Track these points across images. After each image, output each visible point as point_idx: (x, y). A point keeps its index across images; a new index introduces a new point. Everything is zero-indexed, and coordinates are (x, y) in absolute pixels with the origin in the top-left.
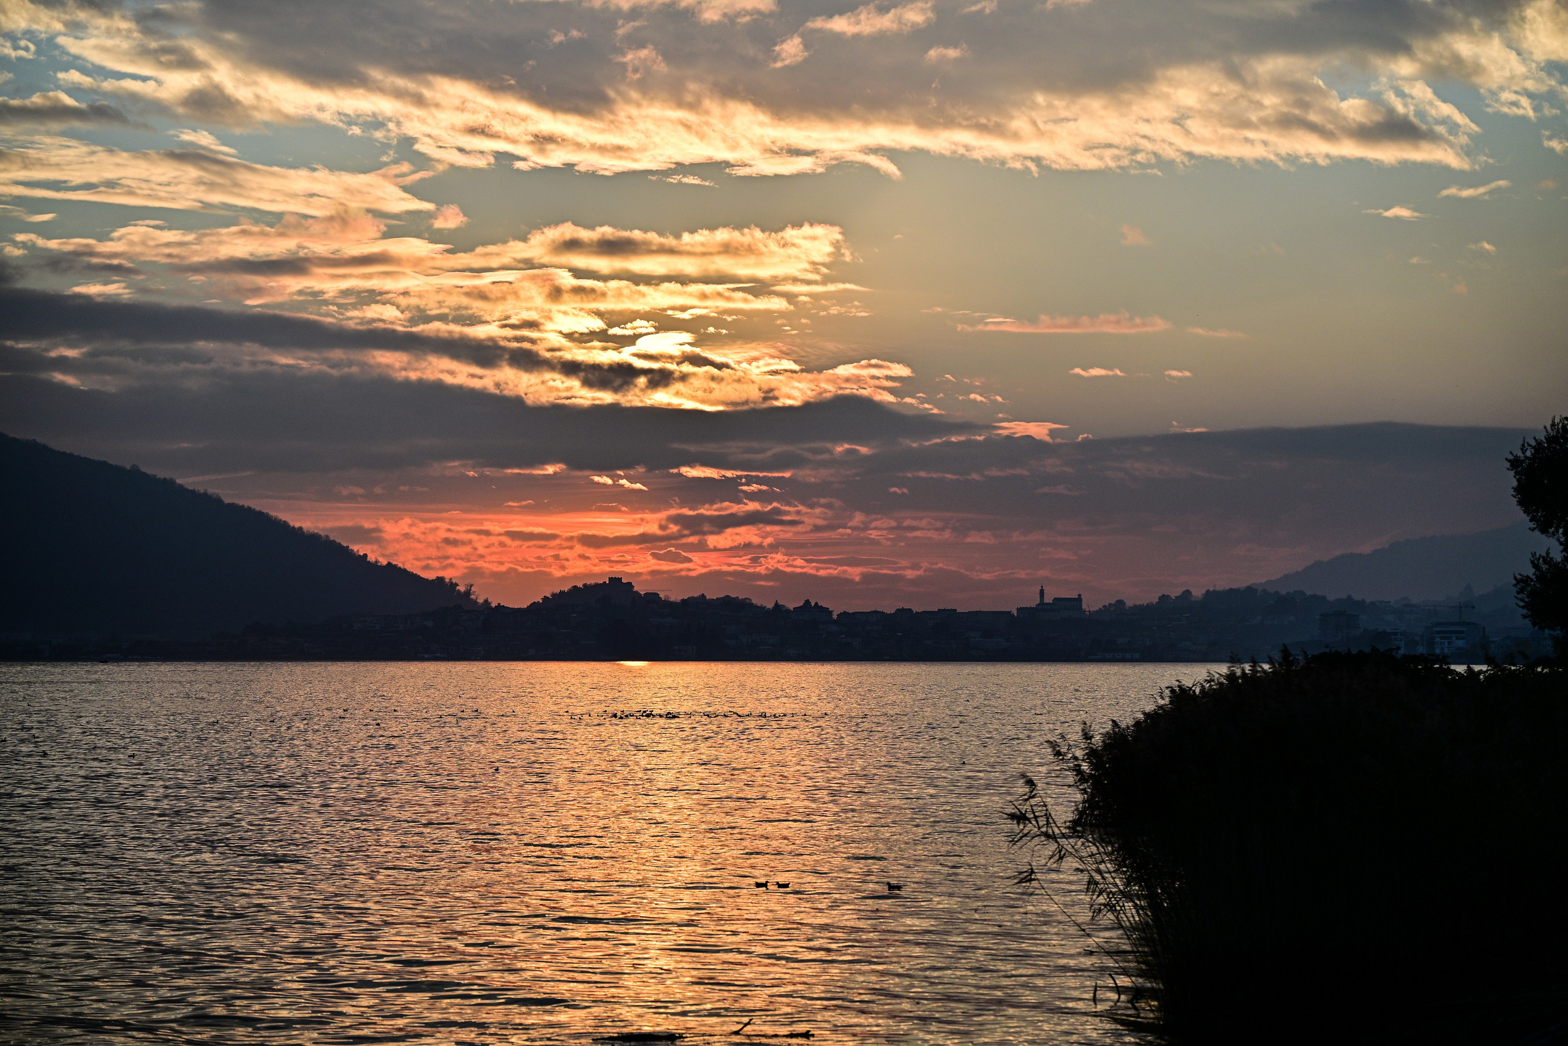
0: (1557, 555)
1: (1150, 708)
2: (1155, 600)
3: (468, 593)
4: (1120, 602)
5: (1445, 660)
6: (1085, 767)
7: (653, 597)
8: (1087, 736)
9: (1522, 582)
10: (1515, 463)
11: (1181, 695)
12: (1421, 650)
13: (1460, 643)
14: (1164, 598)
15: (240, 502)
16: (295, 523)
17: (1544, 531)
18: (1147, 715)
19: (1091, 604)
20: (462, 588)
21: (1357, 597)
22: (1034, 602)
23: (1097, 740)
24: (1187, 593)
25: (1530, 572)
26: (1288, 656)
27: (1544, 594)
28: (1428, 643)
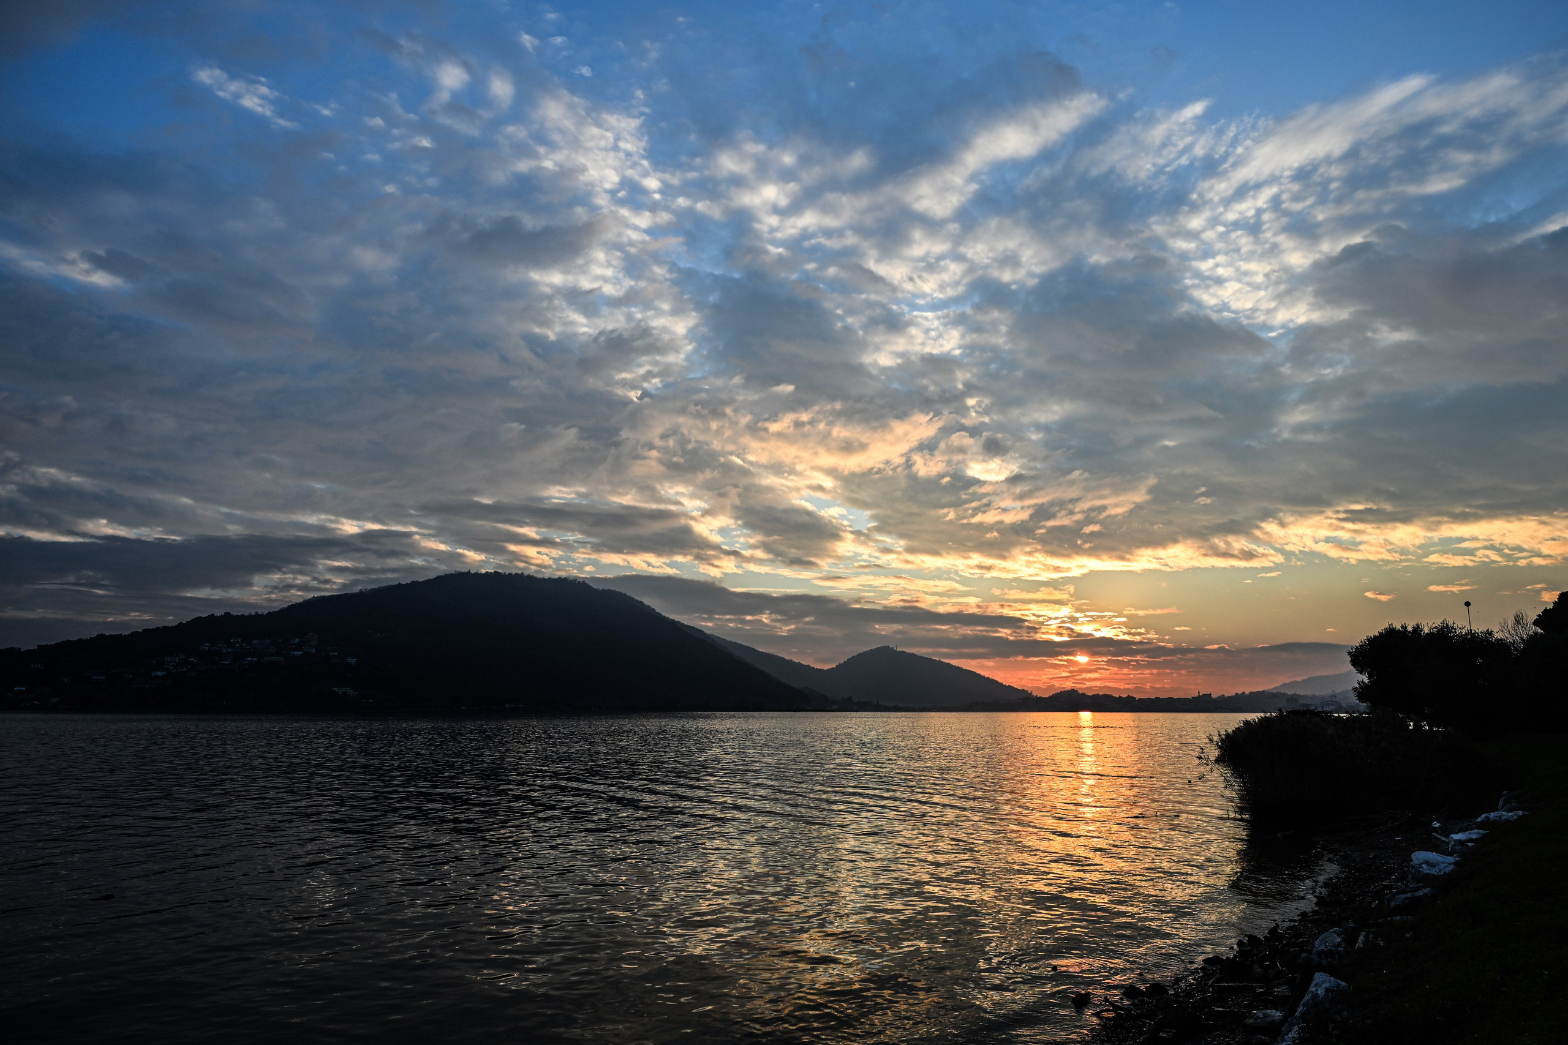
0: (1366, 680)
1: (1237, 726)
3: (1031, 693)
4: (1223, 695)
5: (1331, 712)
6: (1219, 744)
7: (1083, 694)
8: (1220, 735)
9: (1355, 689)
10: (1349, 653)
11: (1247, 723)
12: (1320, 709)
13: (1333, 707)
14: (1237, 694)
15: (977, 672)
17: (1361, 673)
18: (1236, 729)
19: (1214, 696)
20: (1029, 692)
21: (1298, 694)
22: (1197, 695)
23: (1223, 736)
24: (1244, 692)
25: (1357, 686)
26: (1280, 711)
27: (1363, 692)
28: (1323, 707)
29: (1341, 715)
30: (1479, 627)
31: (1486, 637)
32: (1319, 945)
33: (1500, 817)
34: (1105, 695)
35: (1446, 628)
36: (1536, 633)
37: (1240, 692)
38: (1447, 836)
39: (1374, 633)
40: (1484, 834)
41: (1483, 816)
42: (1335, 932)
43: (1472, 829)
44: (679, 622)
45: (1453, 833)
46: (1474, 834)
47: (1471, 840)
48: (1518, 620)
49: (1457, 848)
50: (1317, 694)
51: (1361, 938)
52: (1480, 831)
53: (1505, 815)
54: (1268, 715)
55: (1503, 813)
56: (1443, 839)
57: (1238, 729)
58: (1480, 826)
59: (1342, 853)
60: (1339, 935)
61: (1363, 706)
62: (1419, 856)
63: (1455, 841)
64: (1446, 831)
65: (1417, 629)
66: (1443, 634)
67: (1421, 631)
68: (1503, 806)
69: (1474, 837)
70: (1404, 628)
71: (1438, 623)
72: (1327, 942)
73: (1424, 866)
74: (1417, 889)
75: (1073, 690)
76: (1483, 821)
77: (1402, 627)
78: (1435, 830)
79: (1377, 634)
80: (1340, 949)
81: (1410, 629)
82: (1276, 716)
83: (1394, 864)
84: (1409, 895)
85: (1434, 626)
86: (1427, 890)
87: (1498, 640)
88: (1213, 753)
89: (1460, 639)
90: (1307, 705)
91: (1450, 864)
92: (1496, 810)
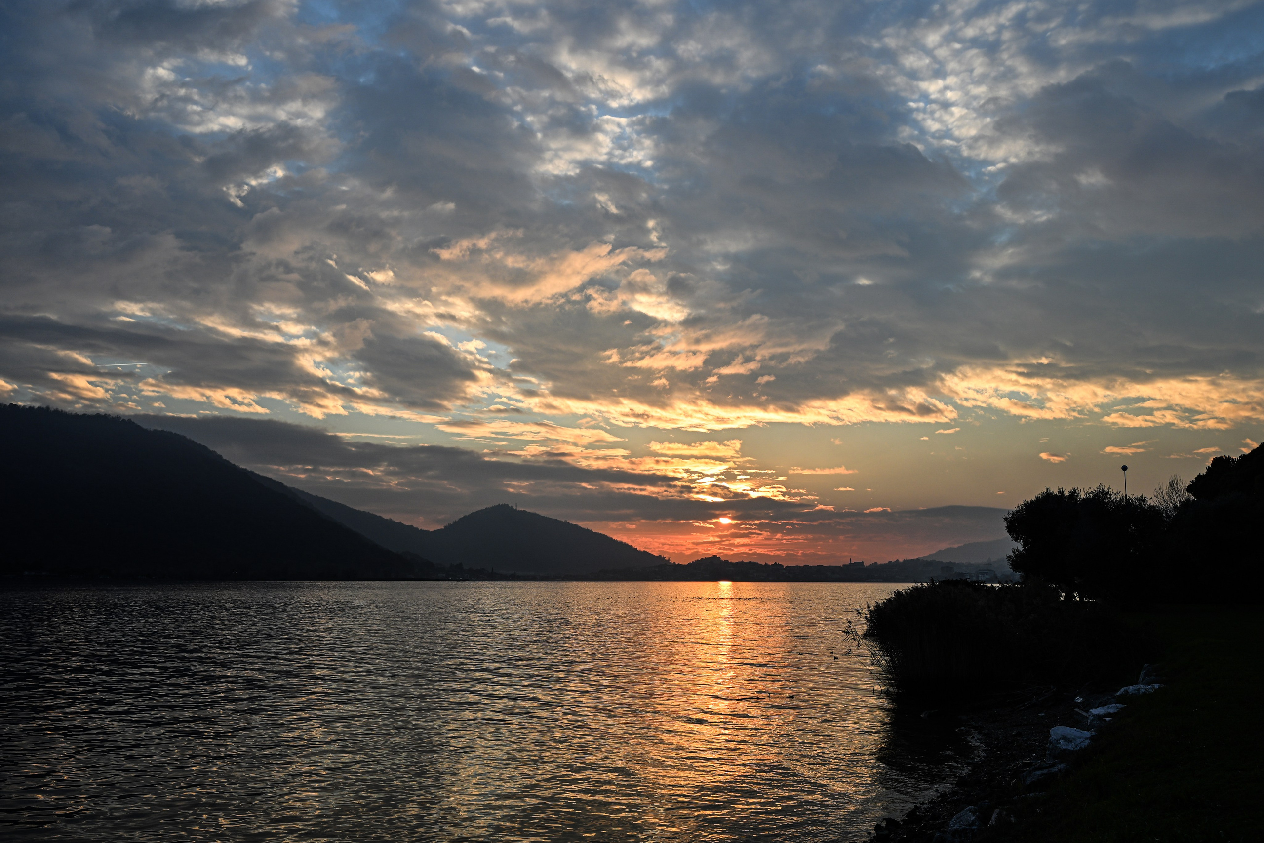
0: (1021, 548)
1: (888, 597)
2: (887, 563)
3: (669, 560)
4: (876, 563)
5: (983, 582)
6: (868, 616)
7: (727, 561)
8: (869, 607)
9: (1009, 557)
10: (1006, 519)
11: (898, 594)
12: (974, 579)
13: (987, 577)
17: (1016, 541)
18: (887, 600)
19: (866, 564)
21: (953, 562)
22: (848, 563)
23: (873, 608)
24: (898, 560)
25: (1012, 554)
26: (932, 581)
27: (1017, 561)
28: (978, 577)
29: (995, 585)
30: (1133, 494)
31: (1139, 503)
32: (954, 824)
33: (1138, 690)
34: (750, 563)
35: (1102, 493)
36: (1188, 500)
37: (893, 560)
38: (1087, 711)
39: (1031, 497)
40: (1121, 708)
41: (1123, 690)
42: (970, 810)
43: (1111, 703)
44: (252, 472)
45: (1092, 708)
46: (1112, 708)
47: (1109, 715)
48: (1173, 485)
49: (1095, 722)
50: (973, 562)
51: (995, 815)
52: (1118, 705)
53: (1142, 688)
54: (920, 585)
55: (1142, 686)
56: (1085, 714)
57: (889, 600)
58: (1119, 700)
59: (986, 732)
60: (974, 813)
61: (1018, 575)
62: (1058, 731)
63: (1094, 715)
64: (1087, 706)
65: (1074, 494)
66: (1099, 499)
67: (1077, 496)
68: (1143, 680)
69: (1112, 711)
70: (1061, 492)
71: (1094, 488)
72: (961, 821)
73: (1061, 741)
74: (1053, 765)
75: (715, 556)
76: (1122, 695)
77: (1059, 492)
78: (1078, 705)
79: (1034, 499)
80: (974, 827)
81: (1066, 494)
82: (928, 586)
83: (1035, 741)
84: (1045, 771)
85: (1090, 491)
86: (1062, 766)
87: (1151, 507)
88: (862, 627)
89: (1114, 505)
90: (962, 574)
91: (1086, 739)
92: (1137, 684)
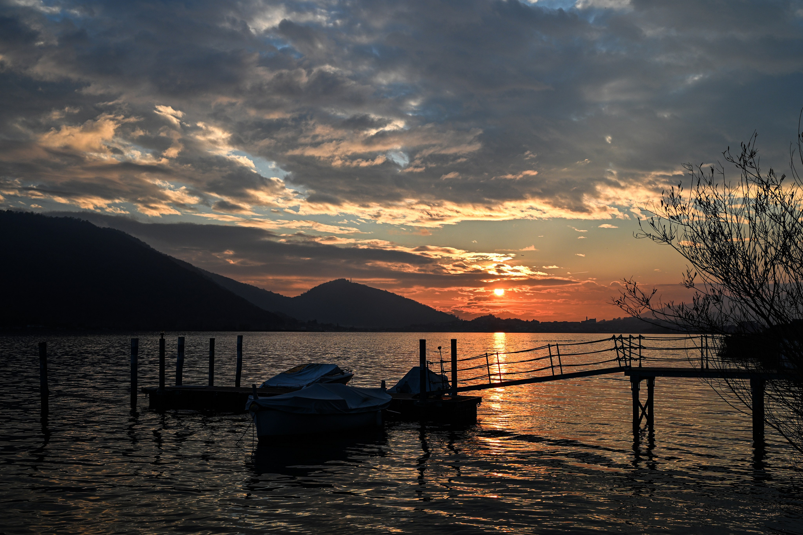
2: (612, 319)
14: (614, 319)
16: (420, 302)
19: (597, 321)
20: (456, 317)
22: (585, 320)
24: (620, 318)
34: (515, 319)
37: (616, 318)
75: (491, 315)
